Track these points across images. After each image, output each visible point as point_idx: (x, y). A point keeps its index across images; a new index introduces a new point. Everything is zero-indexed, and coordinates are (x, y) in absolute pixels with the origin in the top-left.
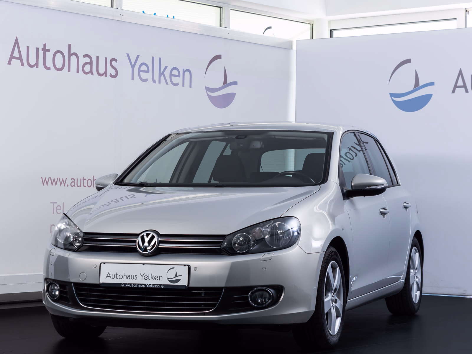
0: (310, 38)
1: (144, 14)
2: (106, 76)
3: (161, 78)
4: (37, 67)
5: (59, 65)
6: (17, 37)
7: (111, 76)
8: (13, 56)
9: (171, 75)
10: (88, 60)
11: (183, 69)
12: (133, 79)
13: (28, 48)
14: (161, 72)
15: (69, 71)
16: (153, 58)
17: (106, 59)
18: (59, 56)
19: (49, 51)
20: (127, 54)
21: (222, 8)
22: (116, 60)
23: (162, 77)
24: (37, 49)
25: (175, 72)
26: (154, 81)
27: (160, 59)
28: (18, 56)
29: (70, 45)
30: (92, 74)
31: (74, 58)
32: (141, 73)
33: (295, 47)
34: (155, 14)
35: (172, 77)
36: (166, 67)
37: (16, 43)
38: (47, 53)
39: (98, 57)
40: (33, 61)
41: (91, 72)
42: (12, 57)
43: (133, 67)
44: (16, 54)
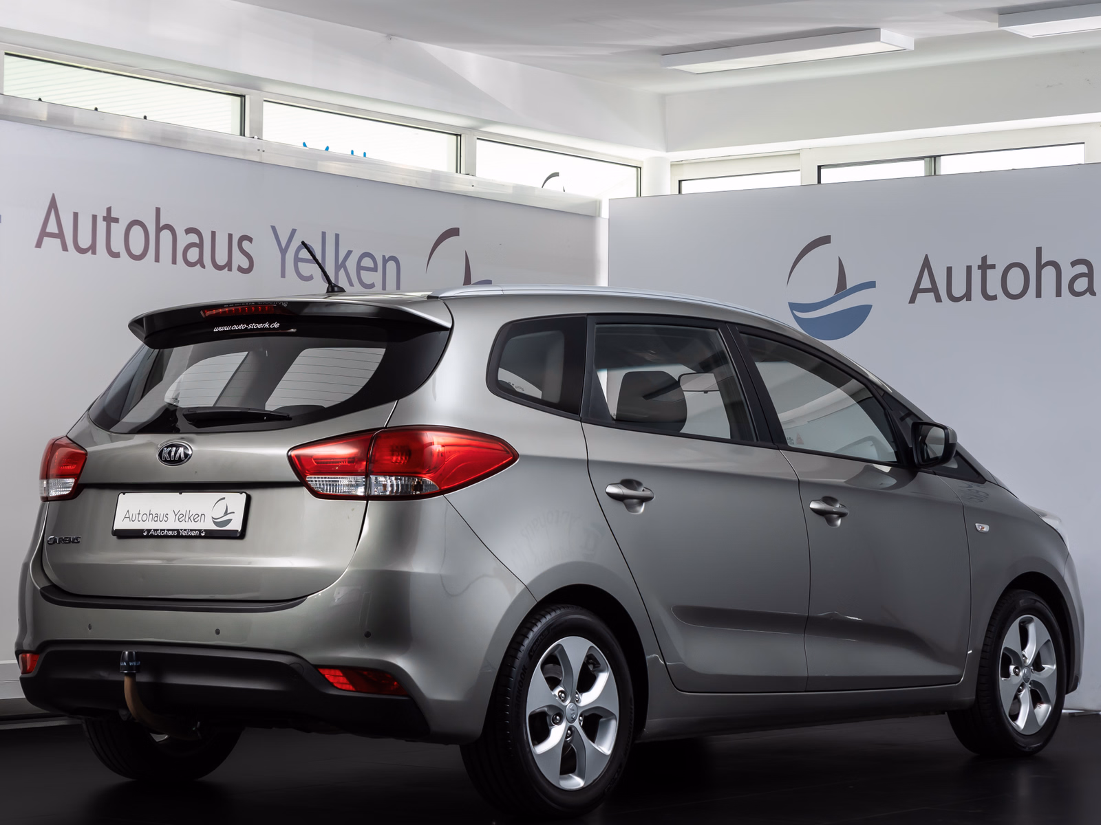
0: (635, 196)
1: (305, 148)
2: (230, 270)
3: (340, 273)
4: (94, 253)
5: (137, 249)
6: (53, 195)
7: (240, 269)
8: (49, 230)
9: (360, 268)
10: (194, 238)
11: (384, 257)
12: (283, 275)
13: (76, 215)
14: (340, 262)
15: (157, 260)
16: (324, 234)
17: (230, 236)
18: (137, 232)
19: (116, 220)
20: (272, 226)
21: (460, 135)
22: (250, 240)
23: (342, 272)
24: (95, 217)
25: (367, 262)
27: (337, 236)
28: (56, 231)
29: (158, 210)
30: (203, 266)
31: (166, 235)
32: (300, 264)
33: (605, 213)
34: (327, 149)
35: (361, 271)
36: (349, 253)
37: (53, 205)
38: (112, 223)
39: (213, 234)
40: (85, 242)
41: (200, 262)
42: (44, 234)
43: (284, 252)
44: (52, 227)
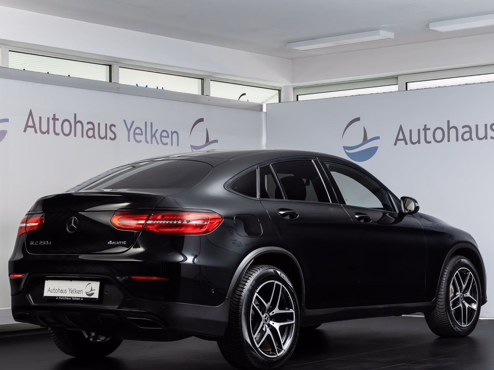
0: (278, 102)
1: (137, 86)
2: (106, 139)
3: (153, 139)
5: (67, 132)
6: (31, 109)
7: (111, 139)
9: (161, 136)
10: (90, 126)
11: (172, 131)
12: (129, 141)
13: (40, 118)
14: (153, 134)
15: (75, 136)
16: (146, 123)
17: (106, 125)
18: (66, 124)
20: (124, 120)
21: (203, 79)
22: (115, 126)
24: (48, 119)
25: (165, 134)
26: (147, 142)
27: (152, 123)
28: (33, 125)
29: (75, 115)
31: (79, 125)
32: (136, 135)
34: (147, 86)
35: (162, 138)
36: (157, 130)
37: (31, 114)
38: (56, 121)
39: (99, 124)
40: (44, 129)
41: (94, 136)
42: (27, 126)
43: (129, 131)
44: (30, 123)
